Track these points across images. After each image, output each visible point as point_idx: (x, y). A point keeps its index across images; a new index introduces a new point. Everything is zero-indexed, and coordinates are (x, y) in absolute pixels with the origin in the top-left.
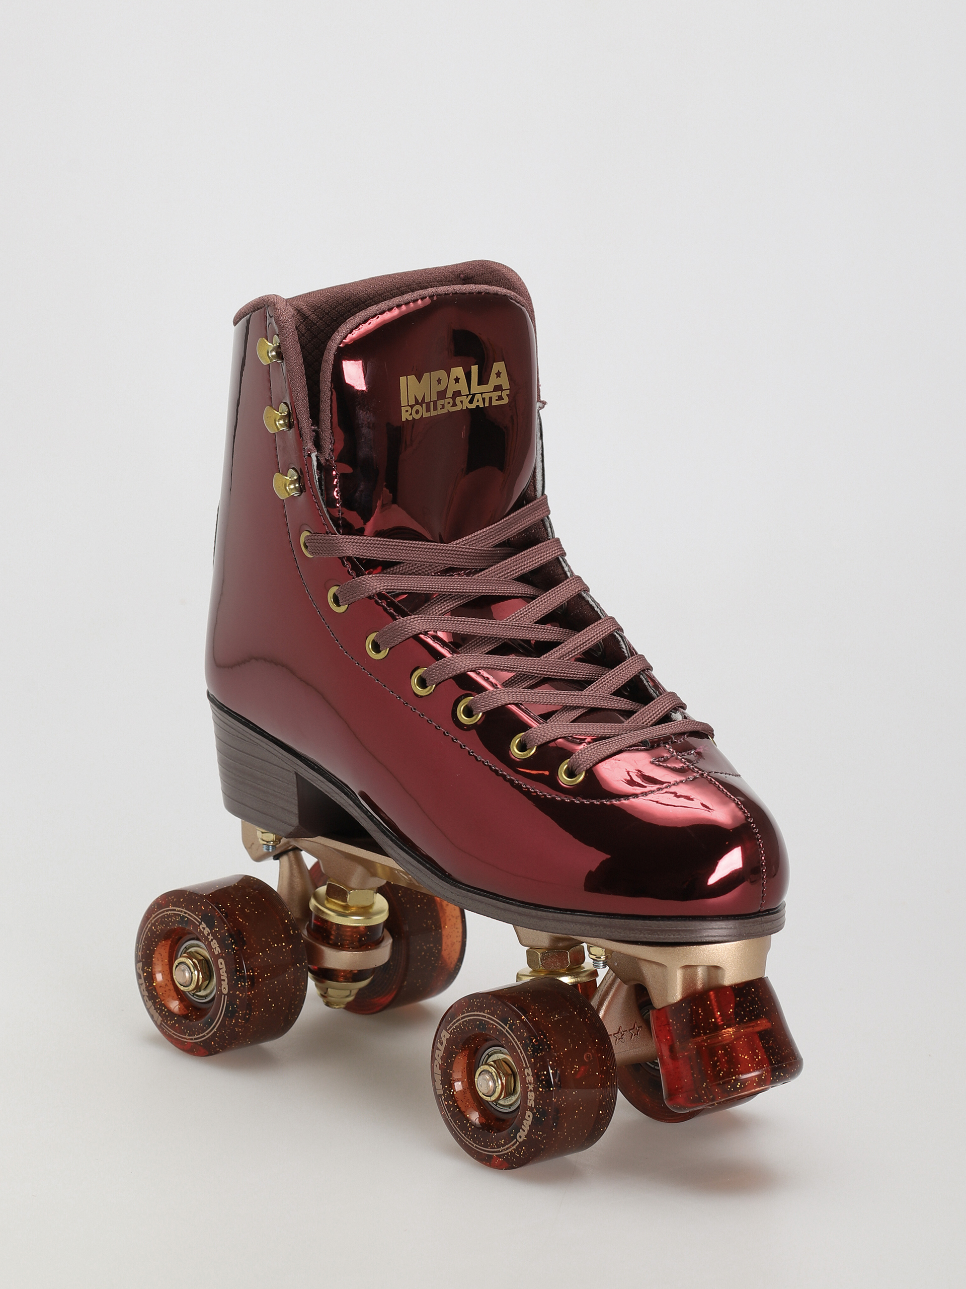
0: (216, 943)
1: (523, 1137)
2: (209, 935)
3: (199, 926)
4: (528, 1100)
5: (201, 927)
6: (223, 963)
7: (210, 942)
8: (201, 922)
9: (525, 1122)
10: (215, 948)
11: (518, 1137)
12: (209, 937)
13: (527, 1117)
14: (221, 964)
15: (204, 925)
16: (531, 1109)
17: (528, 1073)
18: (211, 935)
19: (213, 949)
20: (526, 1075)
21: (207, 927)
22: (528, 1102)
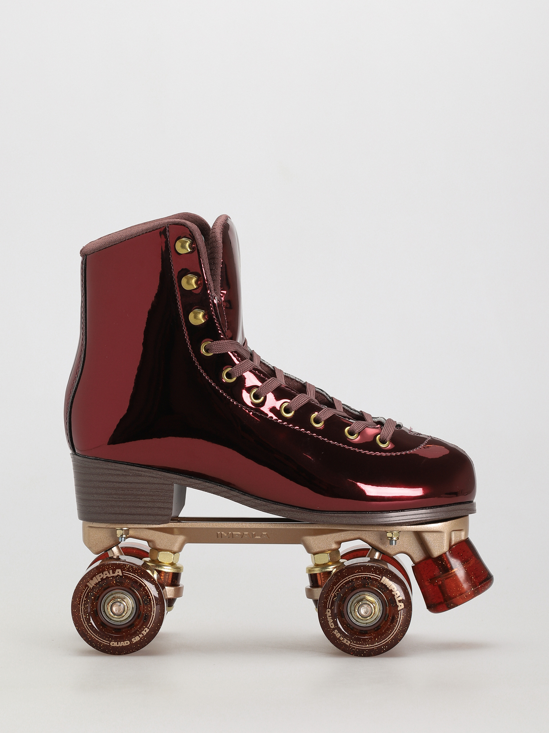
0: (138, 640)
1: (327, 613)
2: (142, 635)
3: (147, 627)
4: (338, 632)
5: (146, 629)
6: (127, 644)
7: (139, 636)
8: (149, 629)
9: (332, 621)
10: (135, 639)
11: (329, 610)
12: (141, 634)
13: (333, 624)
14: (127, 643)
15: (148, 630)
16: (334, 629)
17: (348, 642)
18: (142, 636)
19: (135, 638)
20: (348, 641)
21: (147, 633)
22: (337, 631)
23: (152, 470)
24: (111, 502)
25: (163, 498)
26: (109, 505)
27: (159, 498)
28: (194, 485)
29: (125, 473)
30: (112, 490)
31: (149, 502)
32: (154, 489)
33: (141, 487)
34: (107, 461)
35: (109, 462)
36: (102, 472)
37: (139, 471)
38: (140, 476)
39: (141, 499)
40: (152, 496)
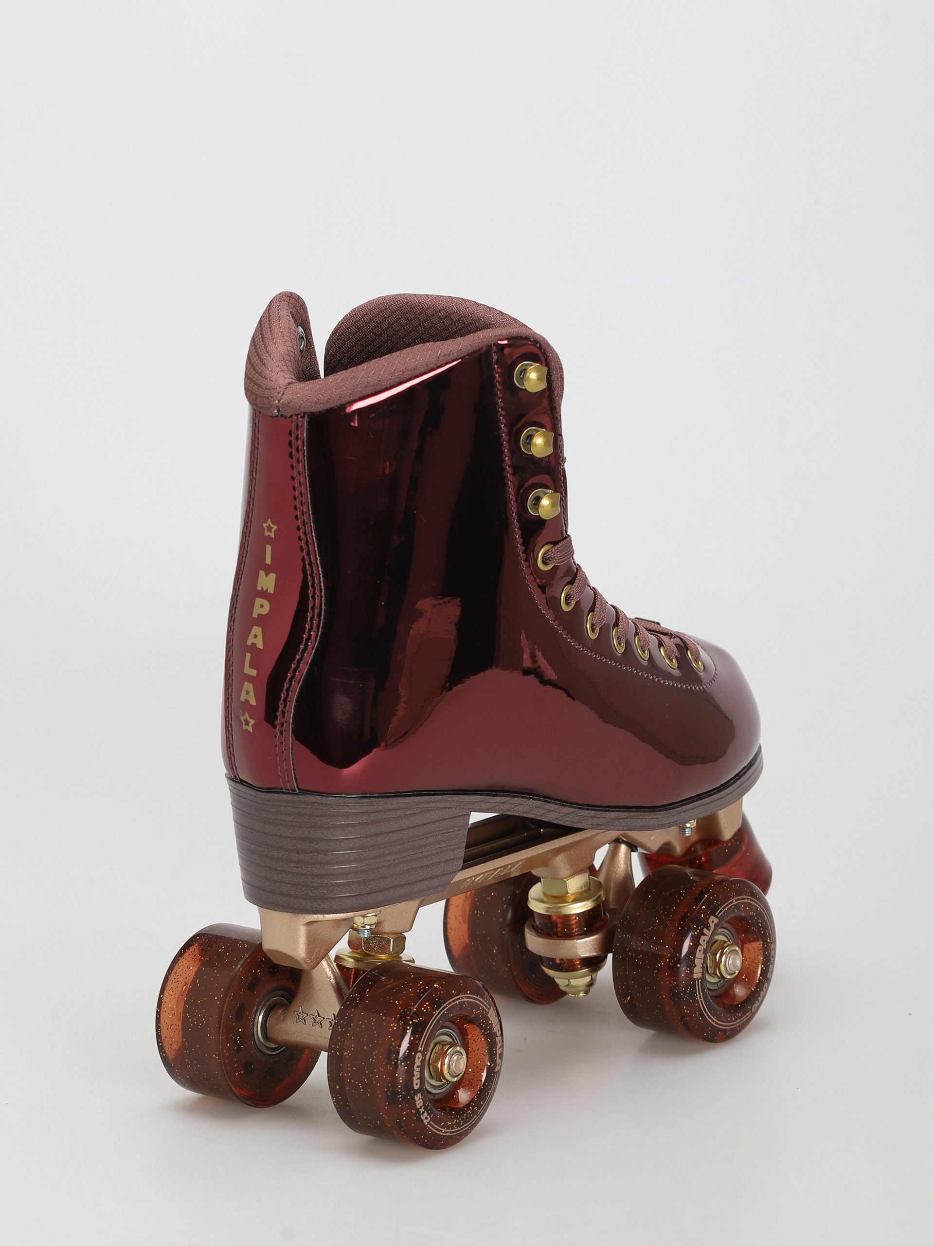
23: (448, 796)
24: (381, 871)
25: (454, 841)
26: (376, 877)
27: (448, 844)
28: (497, 808)
29: (409, 812)
30: (385, 847)
31: (434, 854)
32: (444, 830)
33: (427, 831)
34: (384, 797)
35: (388, 797)
36: (373, 819)
37: (428, 802)
38: (429, 810)
39: (425, 853)
40: (440, 842)
